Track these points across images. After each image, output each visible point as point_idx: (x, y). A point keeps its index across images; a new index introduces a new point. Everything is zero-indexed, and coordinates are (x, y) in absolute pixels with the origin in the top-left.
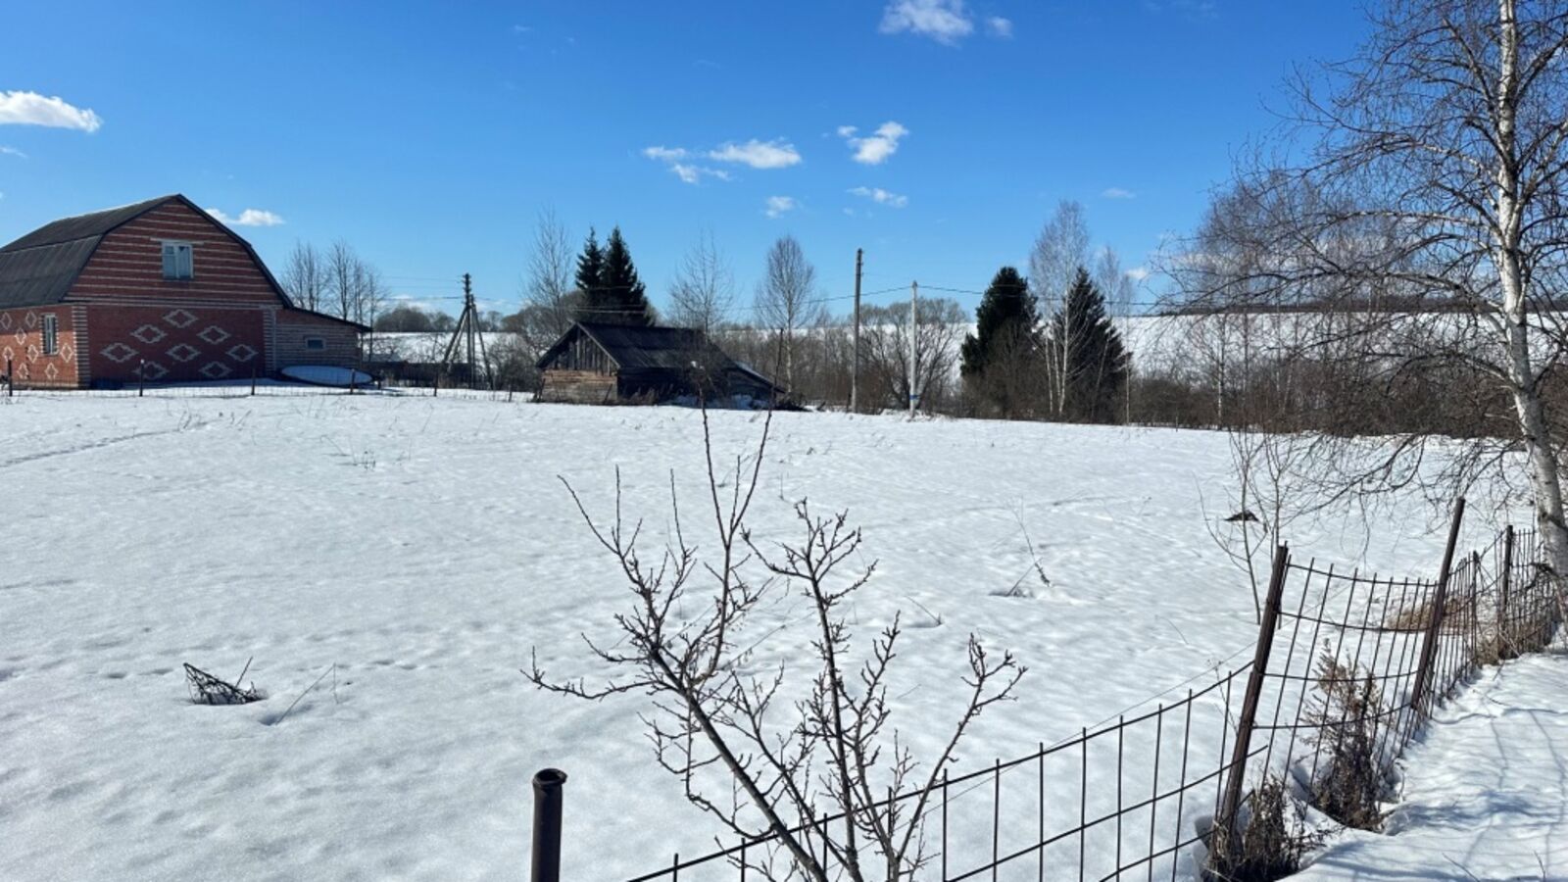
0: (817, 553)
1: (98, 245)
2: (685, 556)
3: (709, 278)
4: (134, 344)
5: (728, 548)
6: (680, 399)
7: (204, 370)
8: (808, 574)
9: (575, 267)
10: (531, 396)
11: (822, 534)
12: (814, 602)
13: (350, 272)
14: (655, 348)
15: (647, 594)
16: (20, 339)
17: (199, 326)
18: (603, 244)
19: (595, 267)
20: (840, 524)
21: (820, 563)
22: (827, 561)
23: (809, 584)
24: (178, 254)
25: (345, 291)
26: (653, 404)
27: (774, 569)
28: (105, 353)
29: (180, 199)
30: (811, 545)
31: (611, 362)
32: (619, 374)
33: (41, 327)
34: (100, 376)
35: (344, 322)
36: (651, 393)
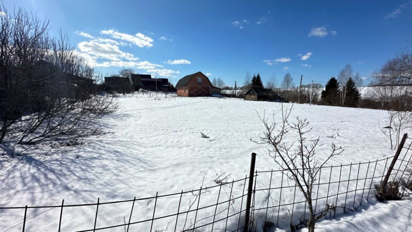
0: (300, 125)
1: (191, 78)
2: (275, 124)
3: (273, 81)
4: (194, 91)
5: (284, 123)
6: (267, 100)
7: (202, 95)
8: (298, 128)
9: (251, 79)
10: (244, 99)
11: (302, 122)
12: (299, 134)
13: (220, 81)
14: (263, 92)
15: (268, 129)
16: (182, 90)
17: (202, 89)
18: (256, 76)
19: (255, 80)
20: (305, 121)
21: (301, 127)
22: (302, 127)
23: (298, 131)
24: (200, 79)
25: (219, 84)
26: (262, 101)
27: (292, 127)
28: (191, 92)
29: (200, 72)
30: (299, 124)
31: (256, 94)
32: (257, 96)
33: (184, 89)
34: (190, 95)
35: (219, 88)
36: (262, 99)
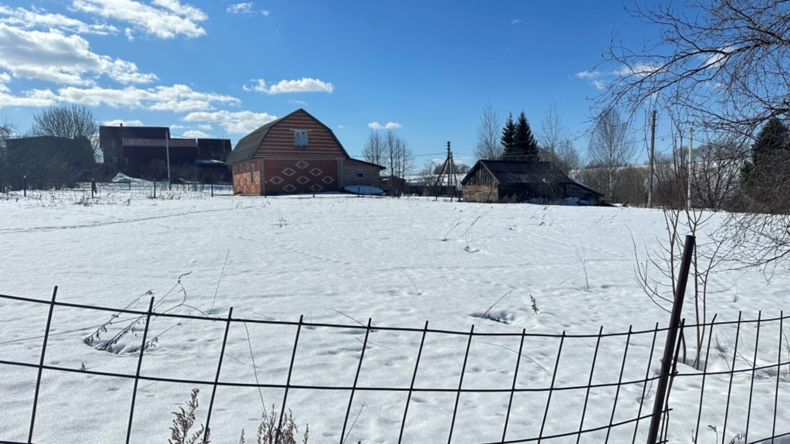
1: (268, 133)
4: (283, 176)
6: (533, 199)
7: (312, 187)
14: (522, 173)
16: (245, 175)
17: (309, 168)
18: (516, 121)
19: (511, 134)
24: (301, 136)
25: (392, 153)
28: (271, 180)
29: (301, 111)
31: (496, 181)
32: (499, 187)
33: (251, 170)
34: (270, 190)
35: (373, 165)
36: (515, 196)
